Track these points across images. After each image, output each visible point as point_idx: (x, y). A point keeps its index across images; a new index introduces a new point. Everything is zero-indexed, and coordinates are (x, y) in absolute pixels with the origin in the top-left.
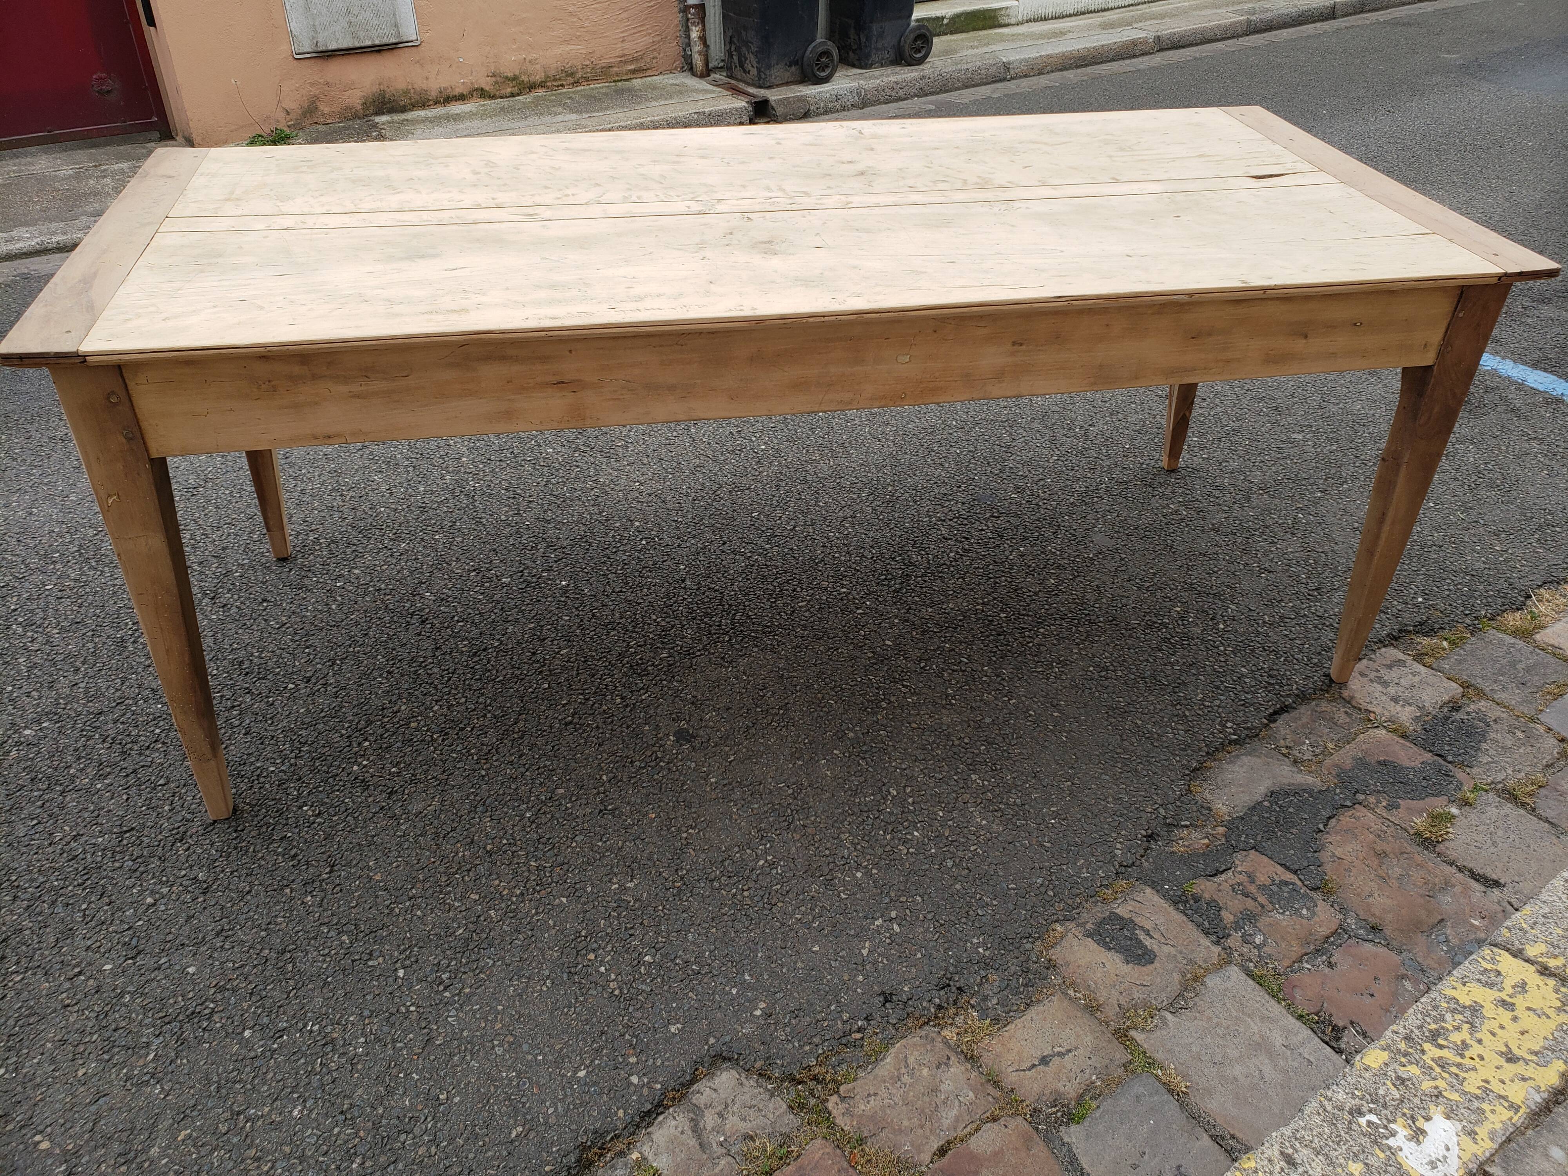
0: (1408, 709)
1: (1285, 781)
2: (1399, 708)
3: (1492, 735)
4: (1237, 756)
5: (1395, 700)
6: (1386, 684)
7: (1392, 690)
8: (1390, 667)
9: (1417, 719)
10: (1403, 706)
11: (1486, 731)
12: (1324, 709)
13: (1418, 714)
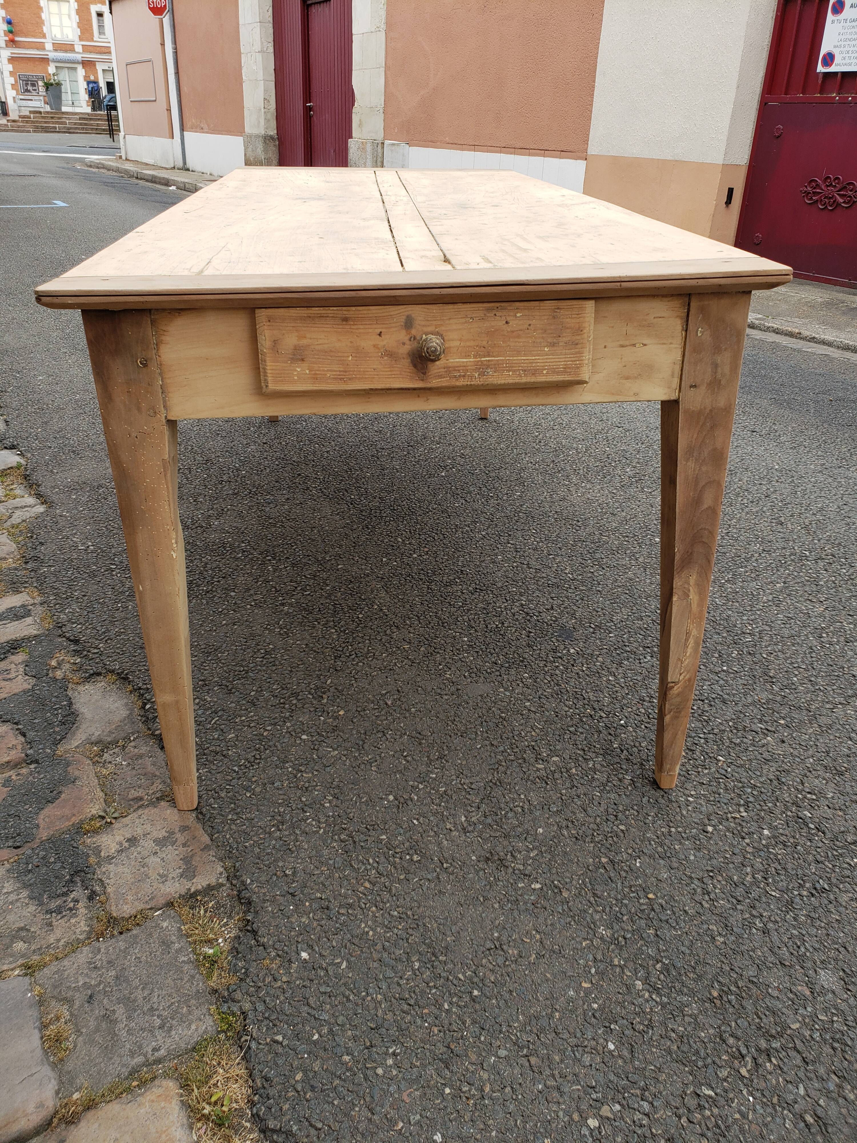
0: (114, 848)
1: (84, 726)
2: (118, 838)
3: (32, 908)
4: (132, 710)
5: (133, 841)
6: (161, 842)
7: (148, 844)
8: (187, 860)
9: (97, 851)
10: (121, 844)
11: (41, 904)
12: (155, 785)
13: (102, 854)
